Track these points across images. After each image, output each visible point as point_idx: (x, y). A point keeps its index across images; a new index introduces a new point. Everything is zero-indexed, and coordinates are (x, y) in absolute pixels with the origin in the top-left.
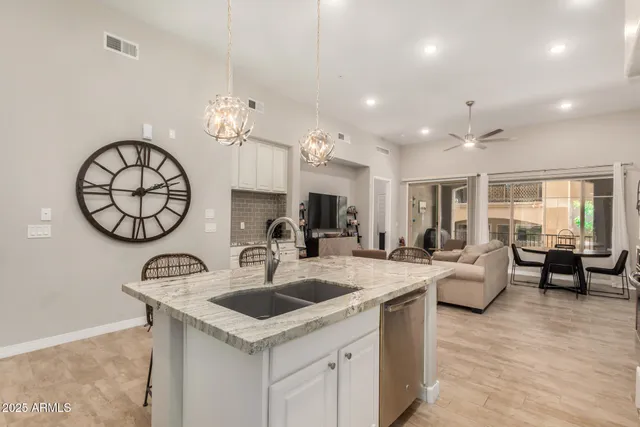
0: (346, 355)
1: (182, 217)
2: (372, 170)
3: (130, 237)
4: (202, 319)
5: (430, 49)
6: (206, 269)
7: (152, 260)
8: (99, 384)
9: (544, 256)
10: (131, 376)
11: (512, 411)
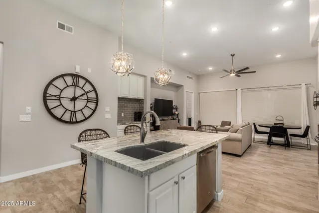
0: (182, 178)
1: (94, 111)
2: (185, 87)
3: (69, 121)
4: (115, 160)
5: (214, 29)
6: (108, 136)
7: (83, 132)
8: (56, 193)
9: (269, 129)
10: (72, 190)
11: (259, 204)
